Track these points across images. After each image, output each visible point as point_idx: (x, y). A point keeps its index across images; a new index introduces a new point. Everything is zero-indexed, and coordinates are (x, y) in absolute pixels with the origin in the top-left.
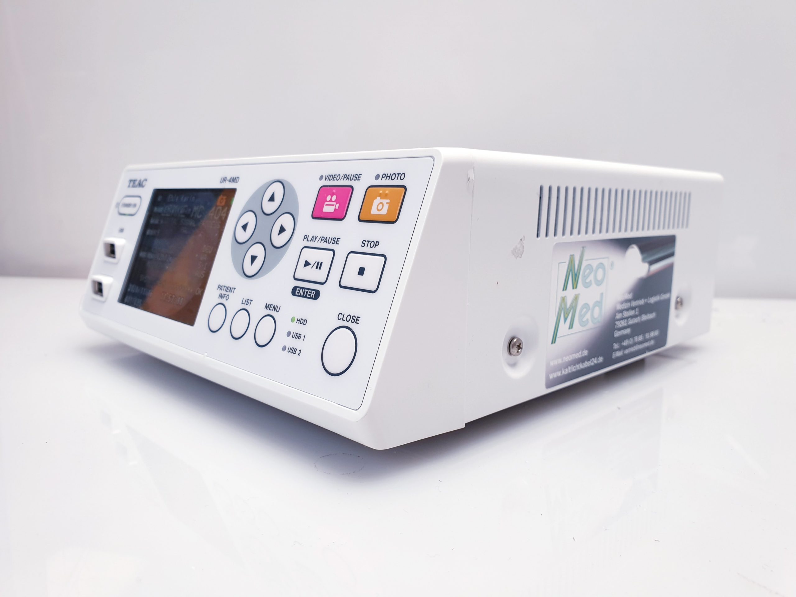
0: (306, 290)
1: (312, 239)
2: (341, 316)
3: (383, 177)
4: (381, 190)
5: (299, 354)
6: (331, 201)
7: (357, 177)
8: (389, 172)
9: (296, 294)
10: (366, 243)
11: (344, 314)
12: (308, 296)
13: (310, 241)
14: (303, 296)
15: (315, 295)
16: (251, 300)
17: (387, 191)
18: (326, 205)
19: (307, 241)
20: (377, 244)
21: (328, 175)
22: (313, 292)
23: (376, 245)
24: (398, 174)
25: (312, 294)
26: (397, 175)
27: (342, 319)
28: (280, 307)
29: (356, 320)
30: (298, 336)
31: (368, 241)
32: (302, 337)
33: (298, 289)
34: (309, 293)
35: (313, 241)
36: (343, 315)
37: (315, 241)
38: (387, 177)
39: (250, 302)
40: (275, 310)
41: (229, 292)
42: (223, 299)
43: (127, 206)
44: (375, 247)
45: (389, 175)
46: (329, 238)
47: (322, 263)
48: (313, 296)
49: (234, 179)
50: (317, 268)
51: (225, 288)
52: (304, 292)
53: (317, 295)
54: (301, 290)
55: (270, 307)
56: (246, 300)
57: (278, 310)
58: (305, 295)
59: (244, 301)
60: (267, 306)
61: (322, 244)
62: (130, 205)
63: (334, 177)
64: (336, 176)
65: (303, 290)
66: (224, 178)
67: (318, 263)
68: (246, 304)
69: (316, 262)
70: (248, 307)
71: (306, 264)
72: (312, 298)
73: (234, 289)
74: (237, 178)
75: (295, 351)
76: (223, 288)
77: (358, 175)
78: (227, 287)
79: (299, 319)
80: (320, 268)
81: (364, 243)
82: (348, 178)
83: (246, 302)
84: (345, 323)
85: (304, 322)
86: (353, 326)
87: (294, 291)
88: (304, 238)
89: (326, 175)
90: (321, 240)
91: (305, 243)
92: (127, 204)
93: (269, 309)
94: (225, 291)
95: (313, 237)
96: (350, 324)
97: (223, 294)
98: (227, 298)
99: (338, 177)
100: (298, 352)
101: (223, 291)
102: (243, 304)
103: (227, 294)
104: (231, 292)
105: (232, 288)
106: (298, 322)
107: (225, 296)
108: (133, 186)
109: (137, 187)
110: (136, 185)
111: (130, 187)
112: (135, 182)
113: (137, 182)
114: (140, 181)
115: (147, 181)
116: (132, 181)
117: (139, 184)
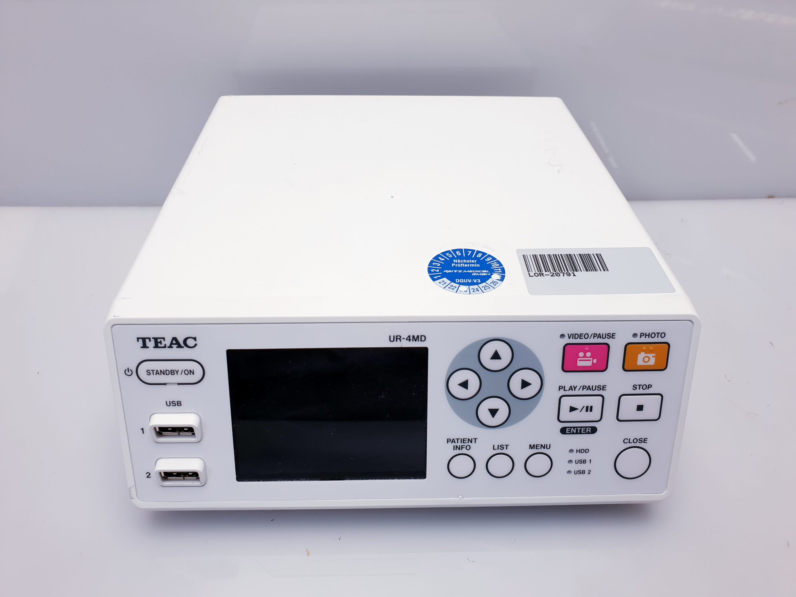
0: (579, 429)
1: (570, 388)
2: (626, 441)
3: (641, 336)
4: (644, 347)
5: (589, 473)
6: (585, 356)
7: (612, 336)
8: (647, 331)
9: (567, 432)
10: (638, 387)
11: (630, 439)
12: (582, 432)
13: (569, 390)
14: (577, 433)
15: (591, 430)
16: (507, 445)
17: (651, 347)
18: (580, 360)
19: (564, 390)
20: (650, 386)
21: (571, 334)
22: (587, 428)
23: (649, 387)
24: (658, 333)
25: (587, 430)
26: (657, 335)
27: (628, 442)
28: (550, 445)
29: (645, 441)
30: (583, 462)
31: (640, 385)
32: (588, 462)
33: (567, 429)
34: (582, 430)
35: (572, 390)
36: (628, 440)
37: (575, 390)
38: (646, 335)
39: (505, 447)
40: (544, 448)
41: (468, 443)
42: (462, 449)
43: (163, 372)
44: (648, 389)
45: (648, 334)
46: (593, 386)
47: (591, 407)
48: (588, 431)
49: (416, 337)
50: (587, 411)
51: (459, 441)
52: (577, 430)
53: (594, 430)
54: (572, 429)
55: (536, 447)
56: (498, 445)
57: (548, 447)
58: (579, 432)
59: (496, 447)
60: (532, 447)
61: (585, 392)
62: (172, 372)
63: (580, 336)
64: (583, 335)
65: (575, 429)
66: (394, 336)
67: (587, 407)
68: (500, 449)
69: (584, 407)
70: (504, 451)
71: (572, 409)
72: (588, 433)
73: (474, 440)
74: (421, 336)
75: (583, 472)
76: (456, 441)
77: (611, 334)
78: (461, 439)
79: (578, 450)
80: (591, 411)
81: (635, 387)
82: (599, 336)
83: (499, 447)
84: (633, 445)
85: (586, 451)
86: (642, 445)
87: (563, 431)
88: (560, 389)
89: (568, 334)
90: (583, 389)
91: (562, 392)
92: (161, 371)
93: (536, 448)
94: (461, 443)
95: (571, 387)
96: (638, 444)
97: (460, 446)
98: (468, 448)
99: (586, 336)
100: (587, 472)
101: (458, 443)
102: (496, 449)
103: (466, 445)
104: (471, 442)
105: (472, 439)
106: (578, 452)
107: (463, 447)
108: (156, 346)
109: (170, 347)
110: (165, 345)
111: (148, 347)
112: (161, 341)
113: (164, 340)
114: (175, 339)
115: (195, 339)
116: (149, 339)
117: (174, 344)
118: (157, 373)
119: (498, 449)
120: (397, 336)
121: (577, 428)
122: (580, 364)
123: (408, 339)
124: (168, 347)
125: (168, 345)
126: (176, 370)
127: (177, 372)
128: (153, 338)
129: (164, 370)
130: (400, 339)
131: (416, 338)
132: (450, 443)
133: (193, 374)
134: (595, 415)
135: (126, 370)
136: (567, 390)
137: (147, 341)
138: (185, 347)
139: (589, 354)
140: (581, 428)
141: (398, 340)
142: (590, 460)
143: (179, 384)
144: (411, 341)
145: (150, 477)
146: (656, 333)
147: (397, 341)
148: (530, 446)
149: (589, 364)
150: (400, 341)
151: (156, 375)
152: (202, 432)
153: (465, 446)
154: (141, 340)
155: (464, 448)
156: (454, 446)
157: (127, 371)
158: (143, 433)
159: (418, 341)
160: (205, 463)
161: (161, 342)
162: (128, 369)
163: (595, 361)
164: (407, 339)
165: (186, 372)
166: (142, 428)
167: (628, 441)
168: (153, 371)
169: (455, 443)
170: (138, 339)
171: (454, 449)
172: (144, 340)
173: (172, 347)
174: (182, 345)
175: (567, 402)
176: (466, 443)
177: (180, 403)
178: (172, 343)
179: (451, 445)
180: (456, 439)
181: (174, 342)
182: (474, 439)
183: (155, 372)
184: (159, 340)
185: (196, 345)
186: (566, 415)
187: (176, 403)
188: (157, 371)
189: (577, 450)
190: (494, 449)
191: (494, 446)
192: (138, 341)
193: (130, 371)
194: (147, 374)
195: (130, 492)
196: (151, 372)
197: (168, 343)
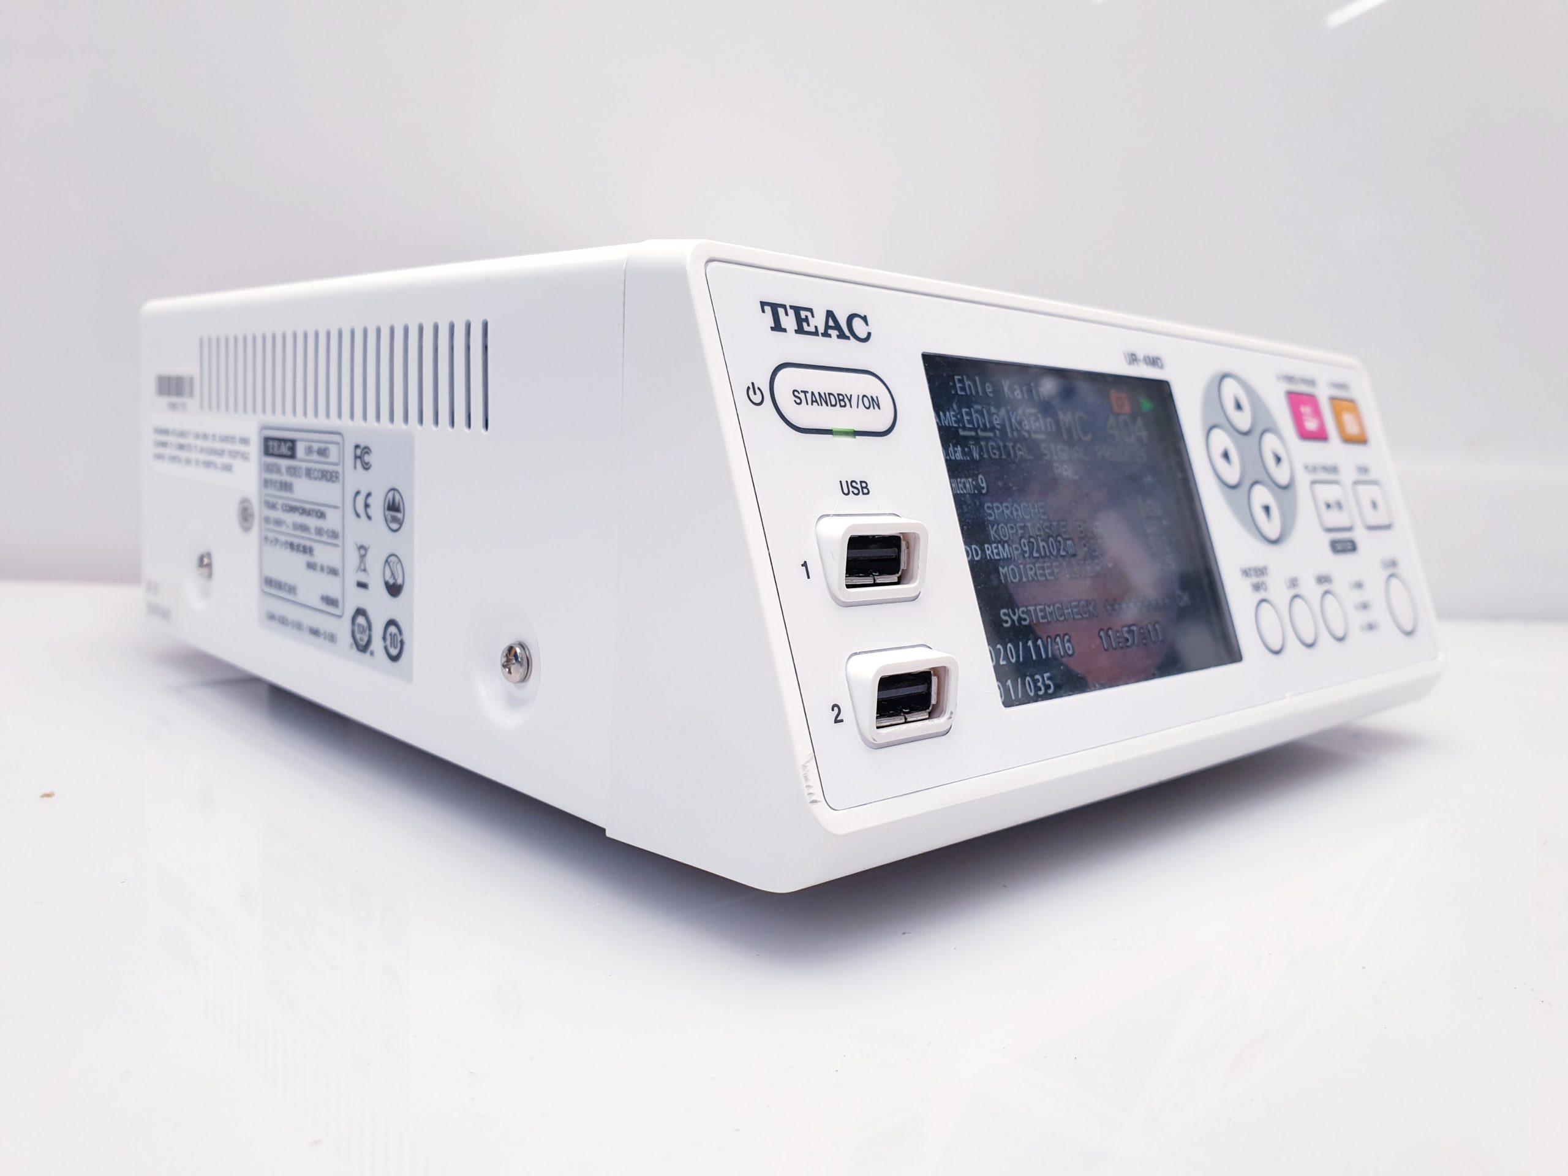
3: (1335, 387)
4: (1343, 405)
5: (1378, 628)
6: (1307, 414)
7: (1313, 383)
9: (1337, 551)
11: (1385, 561)
12: (1347, 550)
16: (1299, 579)
17: (1346, 405)
18: (1306, 421)
22: (1349, 543)
23: (1367, 471)
26: (1343, 387)
27: (1385, 567)
28: (1331, 575)
29: (1395, 563)
30: (1366, 606)
31: (1362, 467)
32: (1369, 605)
33: (1335, 544)
34: (1347, 546)
37: (1318, 472)
39: (1297, 581)
40: (1329, 582)
41: (1262, 576)
42: (1261, 592)
43: (825, 399)
44: (1368, 474)
45: (1339, 385)
46: (1328, 466)
47: (1339, 502)
48: (1351, 548)
49: (1152, 359)
50: (1338, 509)
51: (1253, 572)
52: (1343, 546)
53: (1354, 546)
55: (1322, 580)
56: (1291, 579)
57: (1332, 581)
58: (1344, 550)
59: (1290, 583)
61: (1326, 476)
62: (842, 400)
63: (1291, 380)
65: (1341, 543)
66: (1129, 353)
68: (1294, 587)
69: (1335, 502)
70: (1298, 591)
71: (1327, 506)
72: (1352, 551)
73: (1266, 569)
74: (1157, 357)
75: (1372, 627)
76: (1250, 572)
77: (1312, 380)
78: (1255, 568)
79: (1356, 584)
80: (1341, 509)
81: (1359, 470)
82: (1305, 383)
83: (1294, 584)
84: (1390, 571)
85: (1361, 585)
86: (1396, 571)
87: (1333, 547)
88: (1306, 469)
89: (1282, 376)
90: (1323, 470)
91: (1310, 475)
92: (821, 394)
93: (1323, 584)
94: (1256, 577)
95: (1313, 466)
96: (1393, 570)
97: (1256, 583)
98: (1266, 587)
99: (1295, 380)
100: (1375, 626)
101: (1253, 577)
103: (1261, 580)
104: (1265, 575)
105: (1263, 568)
106: (1357, 587)
107: (1260, 585)
108: (800, 330)
109: (826, 334)
110: (816, 328)
111: (785, 330)
112: (807, 317)
113: (814, 315)
114: (832, 314)
115: (867, 319)
116: (784, 307)
117: (832, 328)
118: (814, 399)
120: (1132, 354)
122: (1308, 425)
123: (1145, 362)
124: (823, 335)
125: (821, 330)
126: (847, 395)
127: (850, 401)
128: (792, 307)
129: (825, 393)
130: (1137, 360)
132: (1245, 577)
133: (879, 407)
134: (1346, 517)
135: (749, 388)
136: (1313, 472)
137: (781, 311)
138: (851, 337)
139: (1308, 410)
140: (1344, 542)
143: (857, 433)
144: (1149, 366)
145: (841, 720)
147: (1134, 364)
148: (1317, 578)
149: (1313, 426)
150: (1139, 364)
151: (812, 404)
154: (768, 309)
155: (1262, 587)
156: (1251, 584)
157: (751, 391)
158: (809, 577)
159: (1158, 367)
161: (806, 320)
162: (753, 384)
163: (1316, 423)
165: (868, 402)
166: (803, 563)
168: (805, 392)
169: (1250, 577)
170: (763, 304)
171: (1255, 592)
172: (774, 307)
173: (830, 336)
174: (847, 333)
175: (1320, 494)
177: (866, 487)
178: (827, 327)
179: (1248, 583)
180: (1250, 568)
181: (832, 322)
183: (809, 397)
184: (803, 314)
185: (869, 334)
186: (1326, 518)
187: (859, 486)
188: (813, 393)
189: (1354, 583)
190: (1289, 587)
191: (1287, 580)
192: (764, 310)
193: (757, 391)
194: (795, 401)
195: (807, 778)
196: (802, 396)
197: (818, 321)
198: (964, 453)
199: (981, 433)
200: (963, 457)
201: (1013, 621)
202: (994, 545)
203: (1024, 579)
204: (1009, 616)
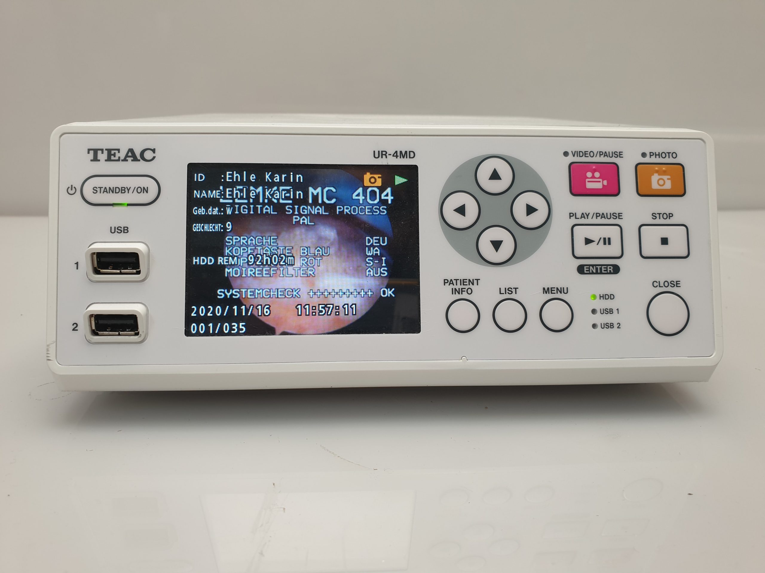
0: (599, 267)
1: (581, 216)
2: (655, 284)
3: (651, 156)
4: (657, 168)
5: (619, 327)
6: (593, 177)
7: (619, 155)
8: (658, 149)
9: (585, 272)
10: (658, 216)
11: (659, 282)
12: (603, 272)
13: (581, 218)
14: (597, 273)
15: (613, 269)
16: (516, 289)
17: (664, 168)
18: (589, 182)
19: (576, 218)
20: (671, 215)
21: (575, 152)
22: (608, 267)
23: (670, 217)
24: (669, 152)
25: (609, 269)
26: (667, 154)
27: (658, 286)
28: (567, 288)
29: (677, 284)
30: (610, 311)
31: (659, 214)
32: (615, 311)
33: (585, 267)
34: (603, 269)
35: (585, 218)
36: (658, 282)
37: (588, 218)
38: (656, 155)
39: (514, 290)
40: (561, 292)
41: (469, 285)
42: (462, 294)
43: (112, 190)
44: (669, 219)
45: (657, 154)
46: (607, 213)
47: (609, 239)
48: (610, 271)
49: (403, 153)
50: (605, 244)
51: (459, 282)
52: (597, 269)
53: (616, 270)
54: (591, 267)
55: (552, 290)
56: (505, 288)
57: (565, 292)
58: (599, 272)
59: (503, 291)
60: (546, 290)
61: (599, 221)
62: (123, 190)
63: (585, 154)
64: (588, 153)
65: (595, 267)
66: (379, 152)
67: (605, 239)
68: (508, 293)
69: (601, 238)
70: (513, 296)
71: (588, 241)
72: (610, 273)
73: (476, 281)
74: (410, 152)
75: (611, 326)
76: (454, 282)
77: (618, 152)
78: (461, 280)
79: (602, 295)
80: (609, 244)
81: (654, 216)
82: (606, 155)
83: (507, 291)
84: (664, 289)
85: (611, 297)
86: (675, 290)
87: (581, 270)
88: (570, 216)
89: (572, 152)
90: (597, 216)
91: (574, 221)
92: (110, 188)
93: (552, 293)
94: (461, 285)
95: (583, 214)
96: (669, 289)
97: (459, 289)
98: (469, 291)
99: (591, 154)
100: (616, 326)
101: (457, 285)
102: (503, 294)
103: (467, 287)
104: (473, 284)
105: (473, 280)
106: (602, 298)
107: (463, 290)
108: (109, 159)
109: (125, 160)
110: (119, 157)
111: (99, 160)
112: (115, 153)
113: (119, 152)
114: (131, 150)
115: (154, 151)
116: (102, 150)
117: (130, 157)
118: (105, 190)
119: (506, 293)
120: (382, 152)
121: (597, 267)
122: (590, 185)
123: (395, 155)
124: (122, 160)
125: (122, 158)
126: (127, 188)
127: (128, 190)
128: (106, 150)
129: (113, 188)
130: (385, 155)
131: (404, 155)
132: (447, 284)
133: (147, 192)
134: (614, 250)
135: (69, 187)
136: (579, 218)
137: (99, 152)
138: (141, 160)
139: (597, 174)
140: (600, 267)
141: (384, 156)
142: (618, 309)
143: (129, 205)
144: (399, 158)
145: (77, 330)
146: (666, 153)
147: (382, 157)
148: (543, 290)
149: (598, 186)
150: (386, 157)
151: (103, 193)
152: (149, 269)
153: (465, 288)
154: (92, 152)
155: (465, 291)
156: (452, 289)
158: (77, 269)
159: (407, 158)
160: (148, 310)
161: (114, 155)
162: (72, 186)
163: (605, 183)
164: (393, 156)
165: (139, 190)
166: (76, 262)
167: (658, 284)
168: (100, 188)
169: (453, 285)
170: (89, 150)
171: (453, 294)
172: (96, 151)
173: (127, 161)
174: (139, 158)
175: (581, 233)
176: (467, 285)
177: (127, 230)
178: (127, 156)
179: (449, 288)
180: (454, 280)
181: (130, 154)
182: (475, 279)
183: (102, 190)
184: (113, 152)
185: (154, 158)
186: (582, 249)
187: (122, 229)
188: (105, 188)
189: (600, 295)
190: (500, 293)
191: (500, 288)
192: (89, 153)
193: (74, 189)
194: (93, 192)
195: (48, 350)
196: (98, 190)
197: (122, 155)
198: (219, 211)
199: (237, 201)
200: (218, 213)
201: (226, 295)
202: (225, 258)
203: (244, 275)
204: (224, 293)
